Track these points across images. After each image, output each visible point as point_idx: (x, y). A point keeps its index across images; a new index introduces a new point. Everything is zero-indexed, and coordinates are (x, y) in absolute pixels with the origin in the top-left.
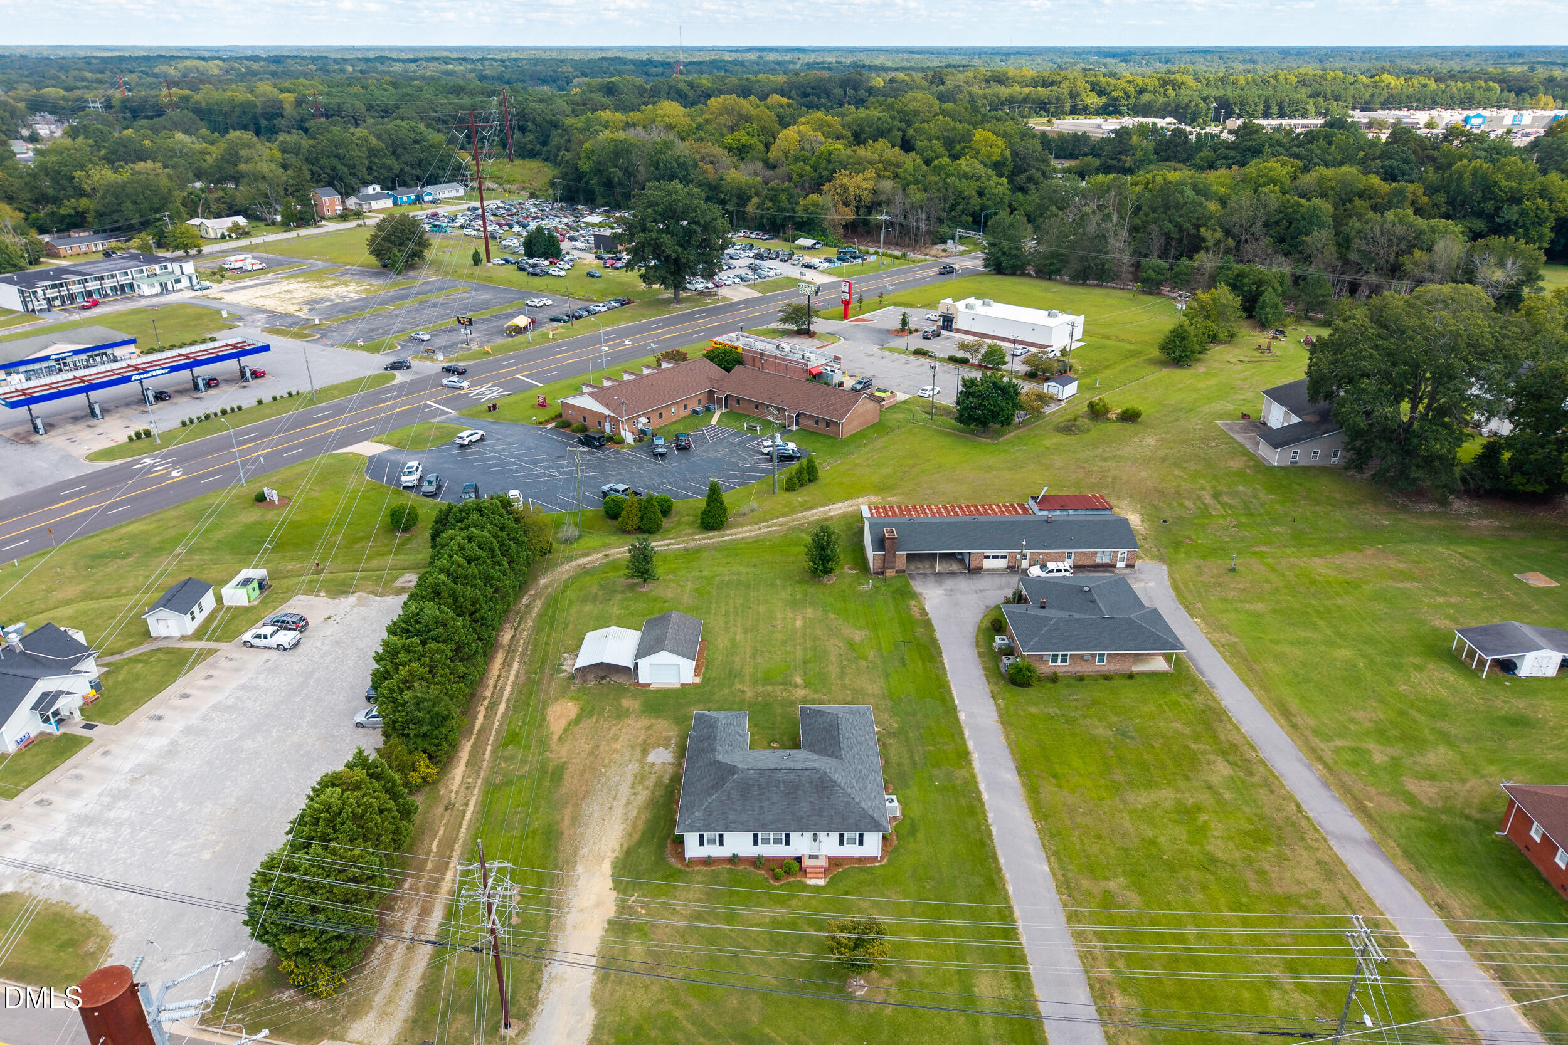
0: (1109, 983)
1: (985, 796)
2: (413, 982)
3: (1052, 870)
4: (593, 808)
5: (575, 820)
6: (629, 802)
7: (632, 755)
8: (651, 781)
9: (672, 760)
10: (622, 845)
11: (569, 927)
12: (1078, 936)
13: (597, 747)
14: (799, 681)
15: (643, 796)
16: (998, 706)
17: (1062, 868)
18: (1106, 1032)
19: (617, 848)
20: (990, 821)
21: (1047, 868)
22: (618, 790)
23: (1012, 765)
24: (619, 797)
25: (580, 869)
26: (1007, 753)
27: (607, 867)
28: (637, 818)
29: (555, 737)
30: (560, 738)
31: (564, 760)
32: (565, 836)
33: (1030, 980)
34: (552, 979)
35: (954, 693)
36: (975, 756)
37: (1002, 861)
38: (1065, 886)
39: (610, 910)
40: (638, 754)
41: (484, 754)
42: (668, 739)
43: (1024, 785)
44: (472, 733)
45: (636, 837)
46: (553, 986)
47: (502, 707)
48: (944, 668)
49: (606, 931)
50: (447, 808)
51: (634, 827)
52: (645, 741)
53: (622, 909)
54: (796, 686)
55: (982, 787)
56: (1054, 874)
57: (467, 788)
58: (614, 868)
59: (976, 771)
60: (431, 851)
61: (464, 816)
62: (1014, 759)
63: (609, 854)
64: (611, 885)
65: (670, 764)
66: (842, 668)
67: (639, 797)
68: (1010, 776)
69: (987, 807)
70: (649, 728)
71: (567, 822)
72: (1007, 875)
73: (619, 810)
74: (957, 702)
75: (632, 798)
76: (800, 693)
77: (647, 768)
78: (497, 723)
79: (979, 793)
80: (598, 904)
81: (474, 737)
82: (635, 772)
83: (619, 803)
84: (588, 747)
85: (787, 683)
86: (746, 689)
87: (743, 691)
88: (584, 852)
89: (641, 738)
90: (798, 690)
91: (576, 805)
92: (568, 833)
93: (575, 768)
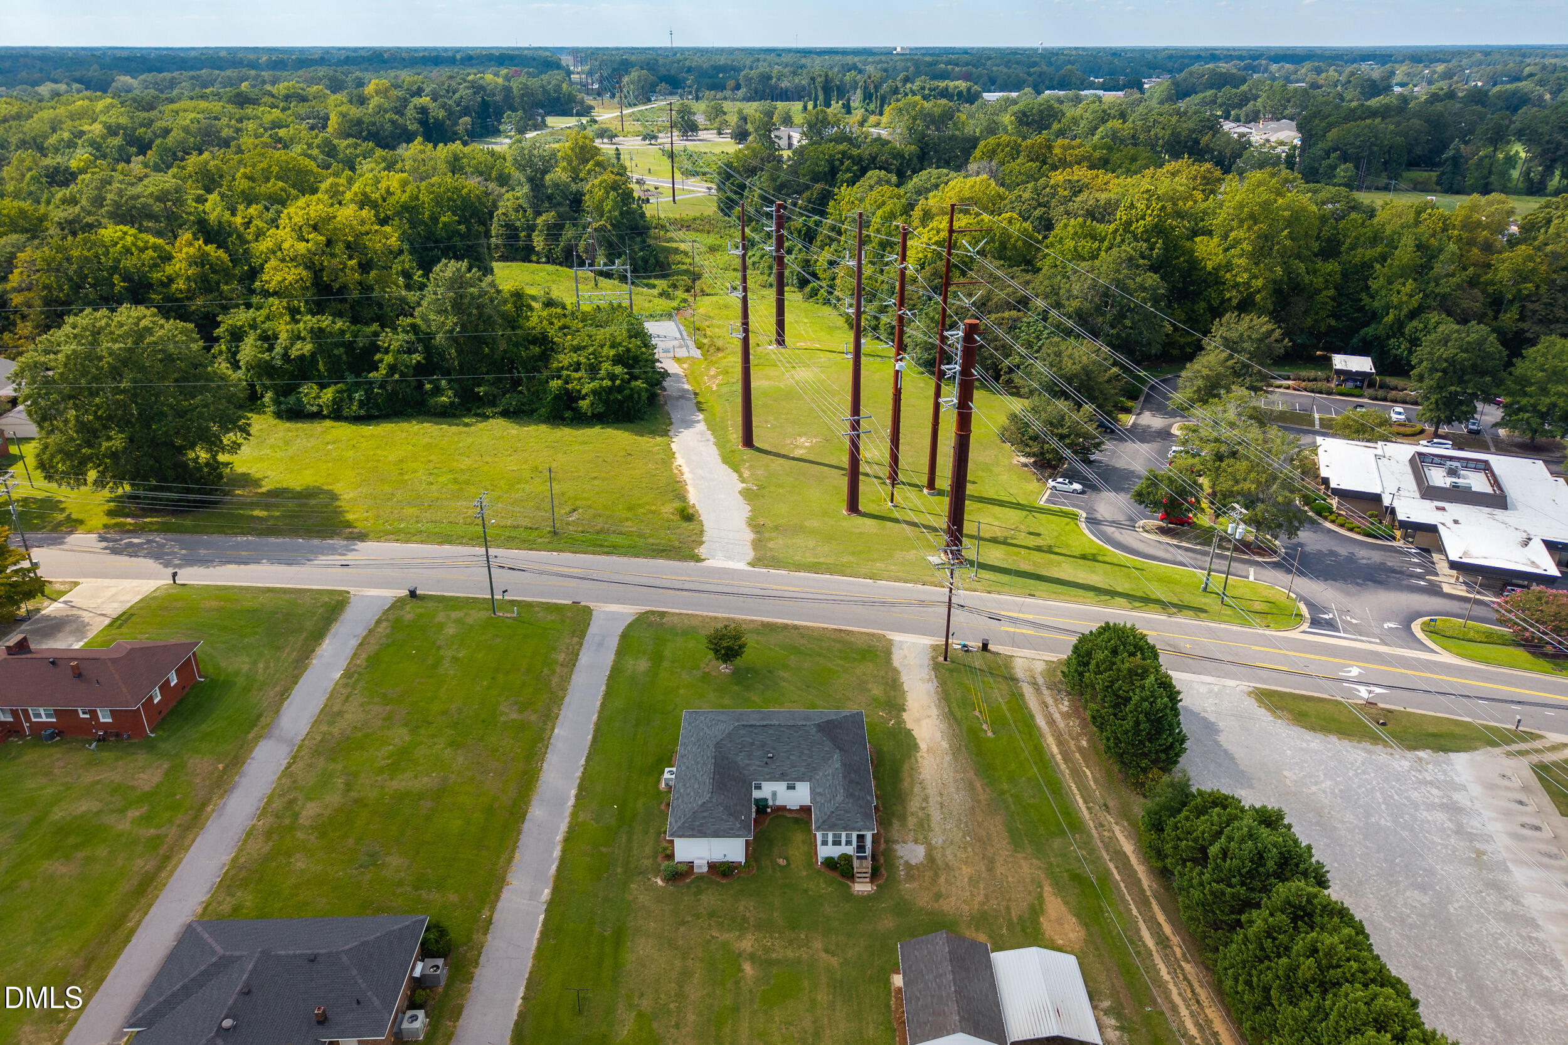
1: (573, 792)
2: (1025, 684)
3: (553, 729)
4: (958, 798)
5: (971, 787)
6: (926, 799)
7: (944, 855)
8: (912, 821)
9: (897, 847)
10: (917, 761)
11: (934, 707)
12: (563, 689)
13: (990, 869)
14: (748, 968)
15: (914, 804)
16: (493, 909)
17: (543, 729)
19: (919, 759)
20: (582, 769)
21: (556, 731)
22: (942, 813)
23: (527, 826)
24: (938, 806)
25: (945, 745)
26: (524, 838)
27: (923, 746)
28: (912, 784)
29: (1047, 888)
30: (1041, 887)
31: (1019, 856)
32: (972, 773)
34: (930, 680)
35: (537, 935)
36: (559, 838)
39: (908, 716)
40: (938, 856)
41: (1117, 868)
42: (910, 878)
44: (1155, 897)
45: (906, 767)
46: (928, 677)
47: (1150, 943)
48: (527, 988)
49: (903, 704)
50: (1105, 805)
51: (911, 777)
52: (937, 875)
53: (898, 717)
54: (752, 957)
55: (572, 802)
57: (1102, 826)
58: (916, 745)
59: (567, 820)
60: (1087, 767)
61: (1082, 797)
62: (519, 833)
63: (925, 755)
64: (914, 733)
65: (897, 842)
66: (680, 996)
67: (918, 805)
68: (537, 812)
69: (578, 781)
70: (938, 896)
71: (978, 785)
72: (591, 727)
73: (932, 791)
74: (542, 917)
75: (924, 805)
76: (747, 944)
77: (921, 837)
78: (1135, 912)
79: (577, 797)
80: (918, 720)
81: (1148, 893)
82: (931, 834)
83: (934, 800)
84: (1000, 870)
85: (765, 963)
86: (824, 955)
87: (827, 951)
88: (948, 758)
89: (942, 880)
90: (749, 949)
91: (977, 801)
92: (970, 775)
93: (1002, 844)
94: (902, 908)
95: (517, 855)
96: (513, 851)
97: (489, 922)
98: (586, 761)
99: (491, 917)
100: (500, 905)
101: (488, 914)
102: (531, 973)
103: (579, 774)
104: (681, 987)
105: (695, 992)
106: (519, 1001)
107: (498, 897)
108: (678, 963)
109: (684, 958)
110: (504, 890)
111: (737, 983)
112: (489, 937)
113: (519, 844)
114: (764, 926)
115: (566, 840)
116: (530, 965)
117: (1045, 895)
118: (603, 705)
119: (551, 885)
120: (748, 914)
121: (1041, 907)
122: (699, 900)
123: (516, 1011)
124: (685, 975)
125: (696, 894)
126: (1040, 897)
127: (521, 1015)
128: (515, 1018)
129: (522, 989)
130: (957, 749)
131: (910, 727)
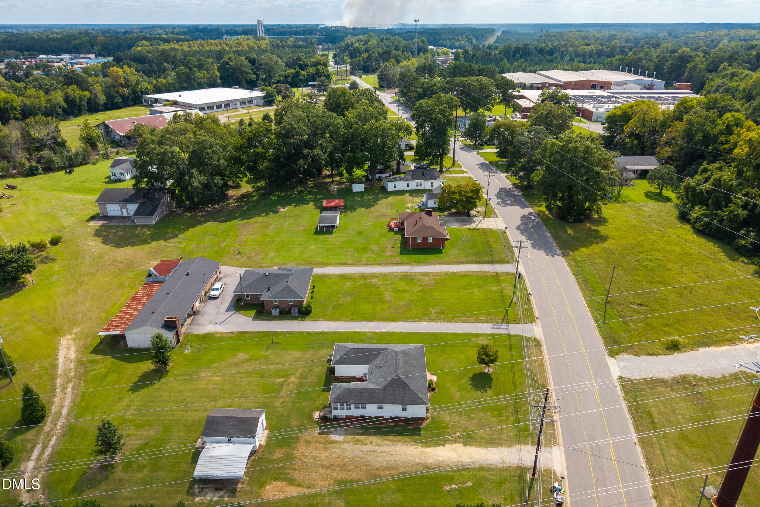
0: (475, 319)
1: (384, 331)
3: (426, 322)
5: (391, 468)
6: (378, 445)
7: (335, 447)
8: (362, 437)
9: (343, 429)
10: (412, 445)
11: (471, 460)
12: (457, 321)
13: (322, 466)
14: (280, 379)
16: (322, 321)
17: (426, 319)
19: (415, 447)
20: (399, 331)
22: (367, 451)
23: (365, 322)
24: (373, 450)
25: (431, 461)
26: (357, 322)
27: (428, 450)
28: (391, 440)
29: (305, 491)
30: (308, 487)
31: (332, 482)
32: (404, 471)
34: (504, 463)
35: (308, 331)
36: (357, 330)
37: (421, 331)
38: (433, 320)
39: (459, 447)
42: (322, 433)
43: (377, 321)
46: (507, 461)
49: (471, 446)
52: (322, 443)
53: (456, 441)
54: (286, 381)
55: (377, 331)
58: (429, 447)
59: (368, 331)
62: (361, 321)
63: (419, 449)
64: (441, 447)
65: (346, 430)
66: (273, 364)
67: (374, 441)
68: (372, 324)
69: (390, 331)
70: (308, 443)
72: (429, 331)
73: (385, 449)
74: (317, 331)
76: (292, 379)
77: (349, 440)
79: (382, 332)
82: (351, 444)
83: (379, 449)
84: (321, 470)
85: (281, 385)
86: (282, 401)
87: (284, 402)
88: (417, 461)
89: (318, 445)
90: (289, 380)
91: (378, 469)
92: (402, 470)
93: (342, 475)
94: (302, 428)
95: (348, 322)
97: (316, 320)
107: (327, 321)
110: (331, 322)
111: (275, 377)
114: (301, 385)
115: (355, 332)
116: (295, 331)
117: (300, 489)
118: (446, 333)
119: (331, 331)
120: (308, 380)
121: (293, 484)
122: (319, 367)
123: (277, 330)
125: (322, 366)
126: (299, 485)
130: (426, 467)
131: (447, 446)
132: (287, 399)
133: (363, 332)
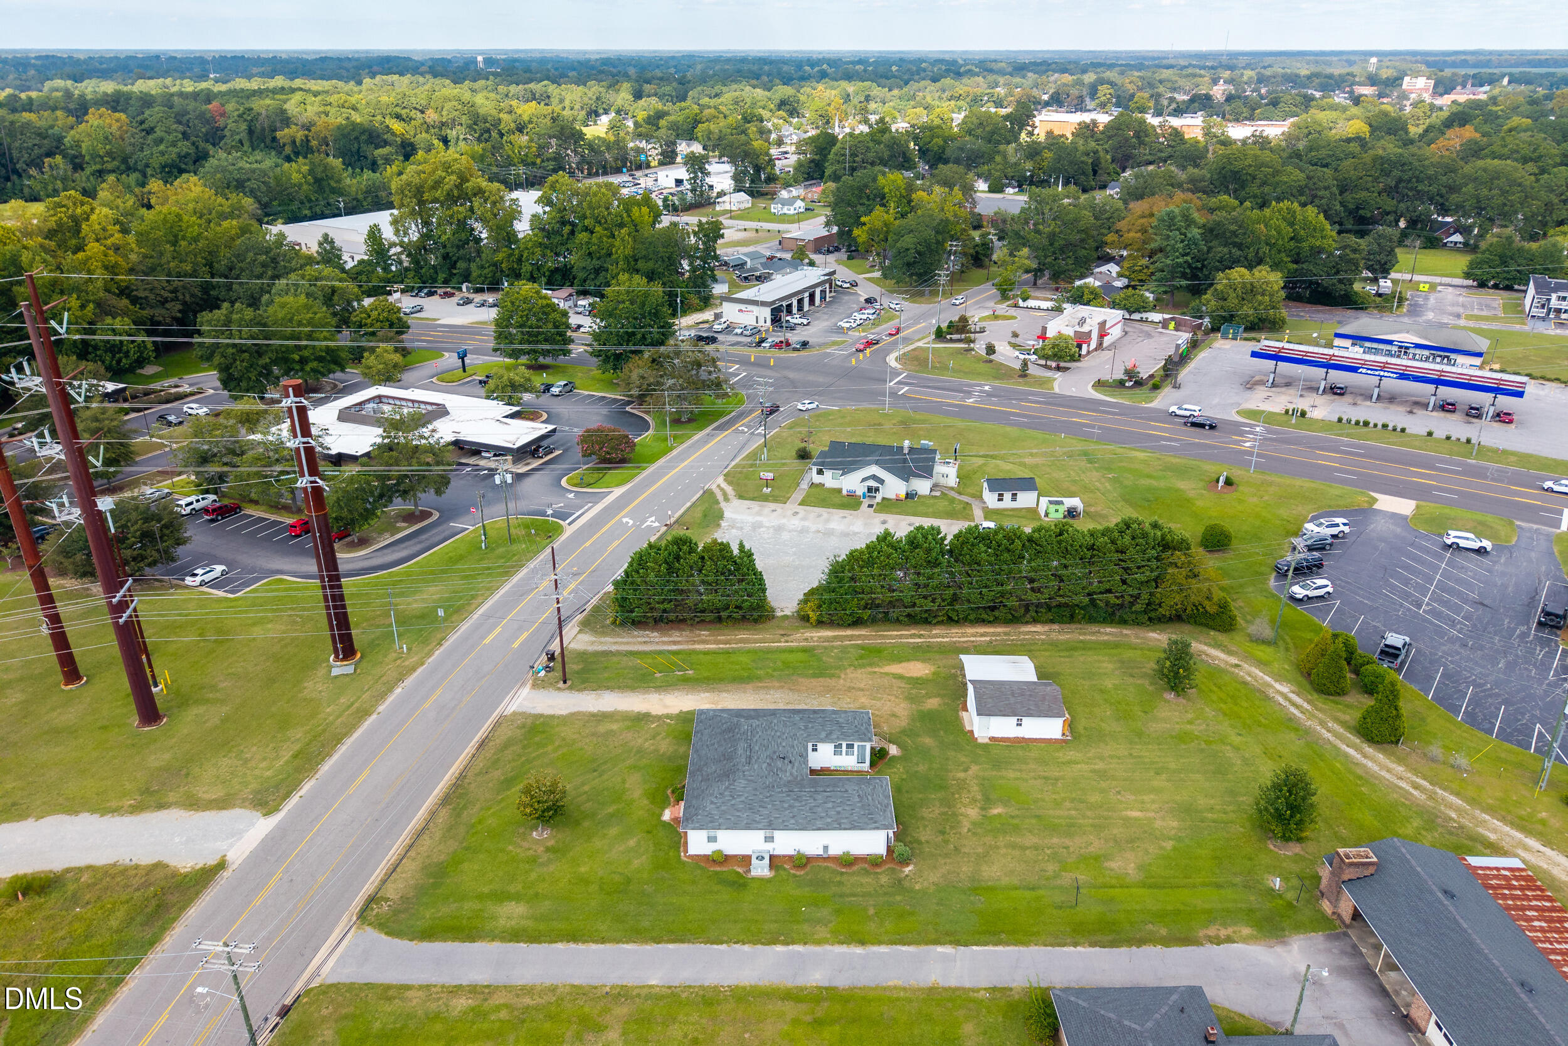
0: (486, 1000)
1: (779, 948)
2: (614, 648)
3: (651, 987)
4: (779, 696)
5: (763, 688)
12: (553, 989)
13: (863, 690)
14: (996, 810)
16: (975, 991)
17: (648, 997)
18: (435, 986)
21: (653, 982)
23: (842, 981)
25: (705, 695)
27: (705, 706)
29: (876, 670)
30: (875, 672)
31: (844, 677)
32: (745, 686)
33: (510, 941)
34: (598, 695)
35: (1000, 948)
36: (859, 950)
37: (671, 946)
38: (622, 994)
39: (658, 712)
41: (851, 641)
43: (801, 989)
44: (879, 632)
47: (918, 640)
49: (638, 712)
50: (783, 635)
53: (658, 716)
54: (984, 809)
56: (644, 987)
57: (806, 640)
59: (828, 947)
60: (737, 636)
61: (772, 643)
62: (852, 989)
64: (685, 710)
66: (1036, 848)
69: (760, 946)
70: (895, 716)
71: (761, 685)
72: (649, 948)
74: (974, 948)
76: (971, 811)
78: (895, 641)
79: (786, 943)
80: (666, 706)
81: (875, 633)
84: (861, 686)
88: (725, 695)
90: (977, 810)
91: (782, 687)
92: (748, 686)
93: (832, 682)
94: (911, 733)
95: (891, 983)
96: (885, 989)
97: (994, 989)
98: (721, 943)
99: (985, 989)
100: (967, 985)
101: (982, 992)
102: (1046, 945)
103: (746, 948)
104: (1027, 848)
105: (1030, 840)
106: (1079, 948)
107: (957, 989)
108: (1003, 851)
109: (998, 847)
110: (947, 985)
111: (1012, 817)
112: (1014, 985)
113: (872, 984)
114: (948, 803)
115: (862, 943)
116: (1036, 948)
117: (884, 671)
118: (603, 941)
119: (932, 947)
120: (937, 811)
121: (897, 674)
122: (927, 842)
123: (1091, 949)
124: (1014, 846)
125: (920, 842)
126: (887, 673)
127: (1093, 944)
128: (1097, 949)
129: (1065, 949)
130: (713, 690)
131: (677, 712)
132: (961, 775)
133: (841, 943)
